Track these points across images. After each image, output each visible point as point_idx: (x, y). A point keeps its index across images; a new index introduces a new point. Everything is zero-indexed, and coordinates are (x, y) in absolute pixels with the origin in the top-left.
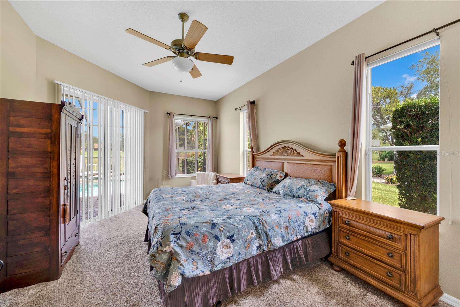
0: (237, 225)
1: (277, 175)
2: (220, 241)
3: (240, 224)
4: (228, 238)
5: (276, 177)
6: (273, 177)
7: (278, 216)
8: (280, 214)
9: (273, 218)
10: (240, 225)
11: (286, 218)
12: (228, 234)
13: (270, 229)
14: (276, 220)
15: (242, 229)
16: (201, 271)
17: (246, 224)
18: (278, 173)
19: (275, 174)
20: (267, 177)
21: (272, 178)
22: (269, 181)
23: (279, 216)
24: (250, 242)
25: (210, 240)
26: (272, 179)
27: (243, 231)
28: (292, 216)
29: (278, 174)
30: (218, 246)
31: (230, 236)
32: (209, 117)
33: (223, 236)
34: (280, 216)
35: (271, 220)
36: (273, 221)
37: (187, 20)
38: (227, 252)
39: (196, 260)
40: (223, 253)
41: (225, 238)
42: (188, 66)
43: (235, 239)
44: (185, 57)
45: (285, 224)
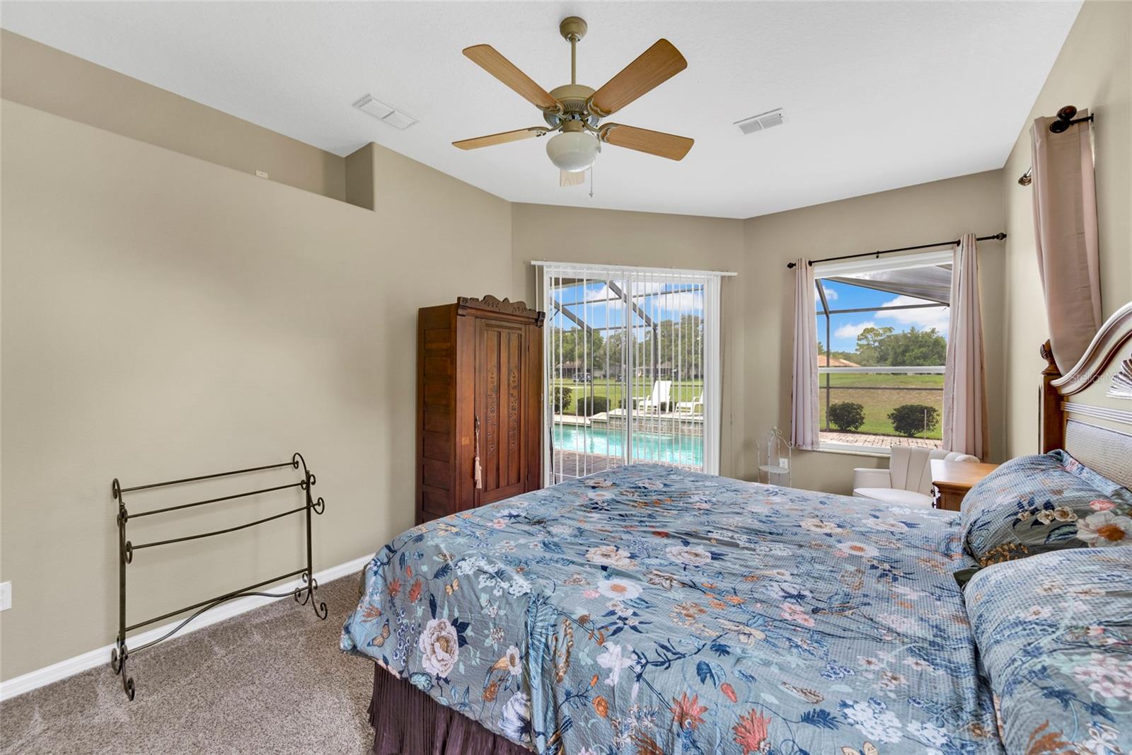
0: (484, 604)
1: (1083, 514)
2: (435, 618)
3: (491, 606)
4: (455, 623)
5: (1072, 524)
6: (1046, 522)
7: (631, 668)
8: (649, 667)
9: (604, 660)
10: (491, 609)
11: (662, 700)
12: (456, 614)
13: (574, 692)
14: (608, 677)
15: (491, 625)
16: (384, 656)
17: (506, 615)
18: (1096, 506)
19: (1067, 509)
20: (1016, 509)
21: (1037, 523)
22: (1005, 535)
23: (638, 669)
24: (500, 680)
25: (421, 600)
26: (1037, 529)
27: (492, 630)
28: (705, 716)
29: (1093, 512)
30: (428, 628)
31: (460, 621)
32: (958, 243)
33: (446, 612)
34: (639, 676)
35: (590, 662)
36: (600, 674)
37: (583, 33)
38: (443, 660)
39: (390, 627)
40: (434, 656)
41: (449, 619)
42: (577, 150)
43: (467, 640)
44: (575, 129)
45: (646, 722)
